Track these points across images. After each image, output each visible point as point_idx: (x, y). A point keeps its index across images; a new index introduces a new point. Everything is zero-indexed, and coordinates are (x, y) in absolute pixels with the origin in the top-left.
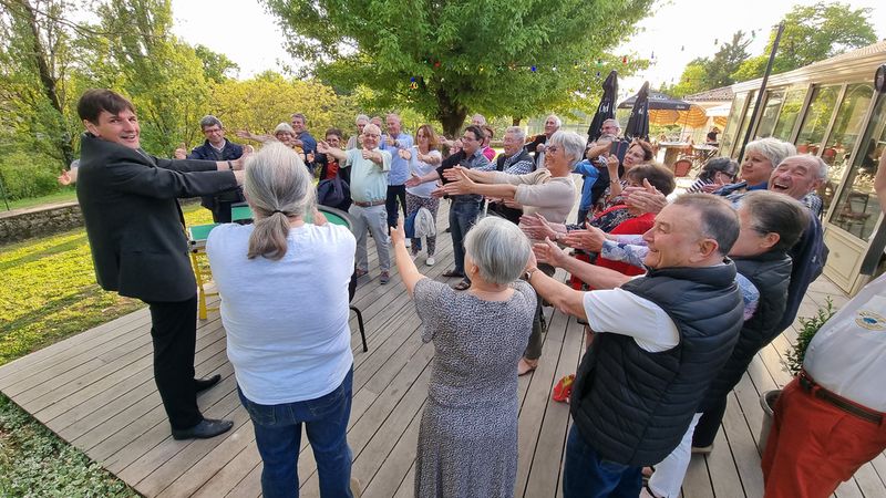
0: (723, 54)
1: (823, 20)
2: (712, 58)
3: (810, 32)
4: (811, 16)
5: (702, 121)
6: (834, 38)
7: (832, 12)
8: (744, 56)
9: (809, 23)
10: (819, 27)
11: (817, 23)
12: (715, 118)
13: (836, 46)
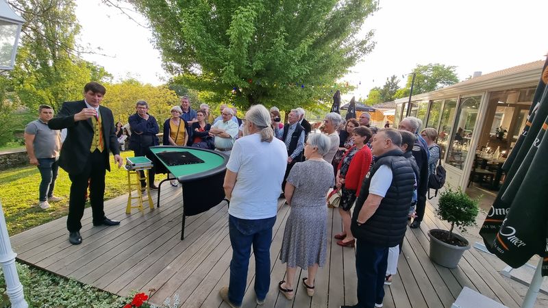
0: (387, 86)
1: (432, 72)
2: (382, 88)
3: (426, 78)
4: (426, 70)
5: (381, 118)
6: (438, 81)
7: (436, 68)
8: (397, 88)
9: (425, 74)
10: (430, 76)
11: (429, 74)
12: (388, 116)
13: (439, 85)
